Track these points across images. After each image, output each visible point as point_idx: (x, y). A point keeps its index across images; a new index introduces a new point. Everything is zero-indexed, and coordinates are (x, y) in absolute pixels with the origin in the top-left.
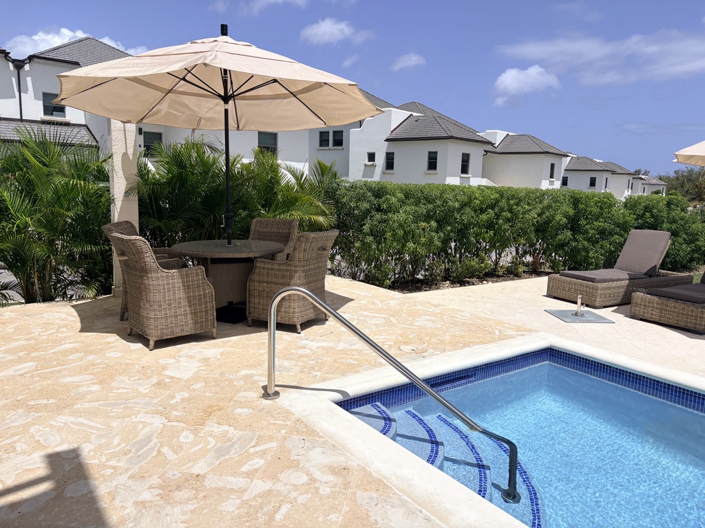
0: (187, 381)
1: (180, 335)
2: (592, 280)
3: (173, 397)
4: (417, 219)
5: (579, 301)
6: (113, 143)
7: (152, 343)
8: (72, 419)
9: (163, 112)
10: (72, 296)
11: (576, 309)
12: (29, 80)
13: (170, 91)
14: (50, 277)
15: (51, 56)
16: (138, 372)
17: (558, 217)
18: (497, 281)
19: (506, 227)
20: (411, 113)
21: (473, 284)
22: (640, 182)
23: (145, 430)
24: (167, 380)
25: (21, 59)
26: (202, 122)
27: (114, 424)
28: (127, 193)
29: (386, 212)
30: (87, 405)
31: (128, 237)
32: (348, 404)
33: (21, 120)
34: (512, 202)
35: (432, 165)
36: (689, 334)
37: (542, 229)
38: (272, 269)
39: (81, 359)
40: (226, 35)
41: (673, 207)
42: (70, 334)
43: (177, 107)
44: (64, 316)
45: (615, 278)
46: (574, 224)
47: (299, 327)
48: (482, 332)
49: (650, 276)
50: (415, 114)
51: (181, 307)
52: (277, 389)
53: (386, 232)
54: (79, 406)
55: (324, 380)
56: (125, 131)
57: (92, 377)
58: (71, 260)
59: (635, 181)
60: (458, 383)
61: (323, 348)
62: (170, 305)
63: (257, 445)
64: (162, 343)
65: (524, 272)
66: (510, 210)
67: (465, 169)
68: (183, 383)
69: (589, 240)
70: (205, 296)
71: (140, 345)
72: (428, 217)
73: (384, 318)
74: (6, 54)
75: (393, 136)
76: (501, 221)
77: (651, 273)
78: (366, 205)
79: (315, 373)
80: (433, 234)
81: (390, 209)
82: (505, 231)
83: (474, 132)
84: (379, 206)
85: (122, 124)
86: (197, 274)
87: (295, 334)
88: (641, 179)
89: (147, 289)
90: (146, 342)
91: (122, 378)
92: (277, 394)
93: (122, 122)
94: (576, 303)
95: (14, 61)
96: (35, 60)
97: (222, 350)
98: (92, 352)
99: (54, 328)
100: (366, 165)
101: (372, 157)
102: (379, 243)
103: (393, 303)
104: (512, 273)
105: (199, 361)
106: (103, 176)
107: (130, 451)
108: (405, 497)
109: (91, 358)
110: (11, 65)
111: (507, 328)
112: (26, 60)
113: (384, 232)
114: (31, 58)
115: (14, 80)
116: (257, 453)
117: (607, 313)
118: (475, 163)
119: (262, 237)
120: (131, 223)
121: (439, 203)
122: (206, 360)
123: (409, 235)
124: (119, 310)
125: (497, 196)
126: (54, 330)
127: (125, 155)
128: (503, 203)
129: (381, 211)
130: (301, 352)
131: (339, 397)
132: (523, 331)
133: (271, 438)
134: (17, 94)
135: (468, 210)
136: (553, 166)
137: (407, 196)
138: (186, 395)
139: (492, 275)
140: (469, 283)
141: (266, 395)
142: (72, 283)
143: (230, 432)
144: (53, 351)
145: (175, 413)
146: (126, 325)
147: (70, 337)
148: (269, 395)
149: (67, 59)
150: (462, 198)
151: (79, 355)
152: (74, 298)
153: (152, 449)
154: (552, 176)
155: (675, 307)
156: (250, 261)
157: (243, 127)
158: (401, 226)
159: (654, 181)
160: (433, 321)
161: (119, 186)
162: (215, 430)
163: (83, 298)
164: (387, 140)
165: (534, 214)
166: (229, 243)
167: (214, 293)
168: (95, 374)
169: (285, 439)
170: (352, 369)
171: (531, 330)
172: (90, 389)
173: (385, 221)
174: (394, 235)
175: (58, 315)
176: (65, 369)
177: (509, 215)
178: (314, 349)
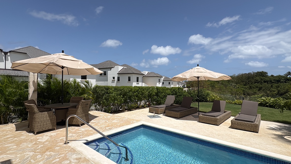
0: (44, 142)
1: (45, 130)
2: (158, 108)
3: (38, 147)
4: (117, 95)
5: (154, 113)
6: (30, 78)
7: (36, 133)
8: (5, 156)
9: (46, 70)
10: (14, 122)
11: (153, 115)
12: (9, 57)
13: (48, 65)
14: (7, 117)
15: (17, 51)
16: (30, 141)
17: (153, 93)
18: (139, 109)
19: (140, 96)
20: (123, 67)
21: (133, 110)
22: (180, 83)
23: (27, 156)
24: (38, 143)
25: (7, 52)
26: (58, 72)
27: (18, 156)
28: (34, 92)
29: (109, 94)
30: (11, 152)
31: (30, 105)
32: (88, 143)
33: (5, 69)
34: (142, 90)
35: (129, 80)
36: (176, 119)
37: (150, 96)
38: (73, 110)
39: (12, 139)
40: (63, 53)
41: (180, 89)
42: (10, 133)
43: (50, 69)
44: (10, 128)
45: (163, 107)
46: (157, 94)
47: (80, 125)
48: (128, 122)
49: (171, 106)
50: (125, 67)
51: (45, 122)
52: (68, 141)
53: (109, 98)
54: (8, 152)
55: (83, 138)
56: (34, 75)
57: (14, 144)
58: (14, 111)
59: (179, 83)
60: (118, 135)
61: (85, 130)
62: (42, 122)
63: (59, 156)
64: (39, 133)
65: (146, 106)
66: (142, 92)
67: (138, 81)
68: (42, 143)
69: (161, 98)
70: (53, 119)
71: (32, 134)
72: (120, 94)
73: (105, 121)
74: (1, 50)
75: (119, 73)
76: (139, 95)
77: (172, 105)
78: (103, 92)
79: (81, 136)
80: (122, 99)
81: (110, 93)
82: (140, 97)
83: (140, 71)
84: (107, 92)
85: (33, 74)
86: (51, 113)
87: (79, 127)
88: (180, 82)
89: (35, 118)
90: (34, 133)
91: (24, 143)
92: (68, 142)
93: (33, 73)
94: (153, 113)
95: (4, 52)
96: (12, 52)
97: (57, 133)
98: (16, 137)
99: (6, 132)
100: (112, 80)
101: (114, 78)
102: (107, 101)
103: (109, 117)
104: (143, 107)
105: (49, 137)
106: (27, 87)
107: (21, 162)
108: (93, 163)
109: (15, 139)
110: (3, 54)
111: (135, 121)
112: (8, 52)
113: (108, 99)
114: (10, 52)
115: (4, 58)
116: (58, 158)
117: (161, 115)
118: (140, 79)
119: (73, 102)
120: (33, 100)
121: (122, 91)
122: (51, 136)
123: (115, 99)
124: (28, 125)
125: (138, 89)
126: (5, 132)
127: (34, 81)
128: (140, 90)
129: (108, 93)
130: (79, 131)
131: (85, 141)
132: (137, 121)
133: (63, 154)
134: (4, 61)
135: (131, 92)
136: (159, 79)
137: (115, 89)
138: (42, 146)
139: (138, 108)
140: (132, 110)
141: (65, 143)
142: (15, 118)
143: (52, 154)
144: (3, 138)
145: (37, 151)
146: (29, 129)
147: (10, 134)
148: (66, 143)
149: (23, 52)
150: (130, 89)
151: (12, 138)
152: (15, 122)
153: (28, 161)
154: (159, 82)
155: (173, 113)
156: (68, 108)
157: (70, 74)
158: (113, 97)
159: (183, 83)
160: (117, 121)
161: (31, 89)
162: (48, 154)
163: (18, 122)
164: (118, 74)
165: (147, 93)
166: (62, 104)
167: (56, 118)
168: (15, 143)
169: (67, 153)
170: (92, 134)
171: (140, 121)
172: (13, 147)
173: (109, 96)
174: (111, 99)
175: (8, 128)
176: (6, 143)
177: (141, 93)
178: (83, 130)
